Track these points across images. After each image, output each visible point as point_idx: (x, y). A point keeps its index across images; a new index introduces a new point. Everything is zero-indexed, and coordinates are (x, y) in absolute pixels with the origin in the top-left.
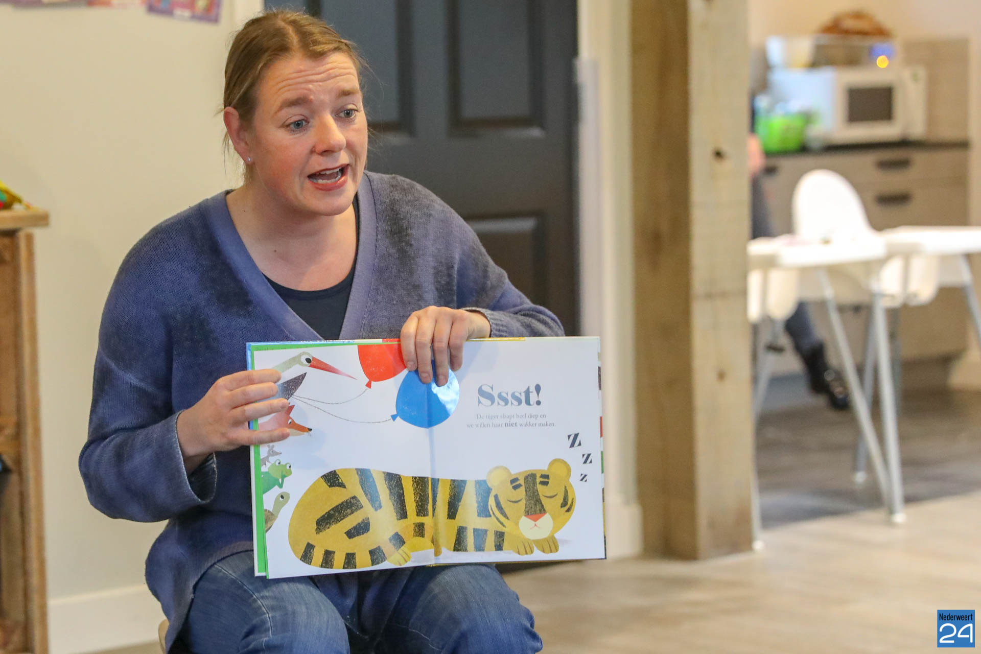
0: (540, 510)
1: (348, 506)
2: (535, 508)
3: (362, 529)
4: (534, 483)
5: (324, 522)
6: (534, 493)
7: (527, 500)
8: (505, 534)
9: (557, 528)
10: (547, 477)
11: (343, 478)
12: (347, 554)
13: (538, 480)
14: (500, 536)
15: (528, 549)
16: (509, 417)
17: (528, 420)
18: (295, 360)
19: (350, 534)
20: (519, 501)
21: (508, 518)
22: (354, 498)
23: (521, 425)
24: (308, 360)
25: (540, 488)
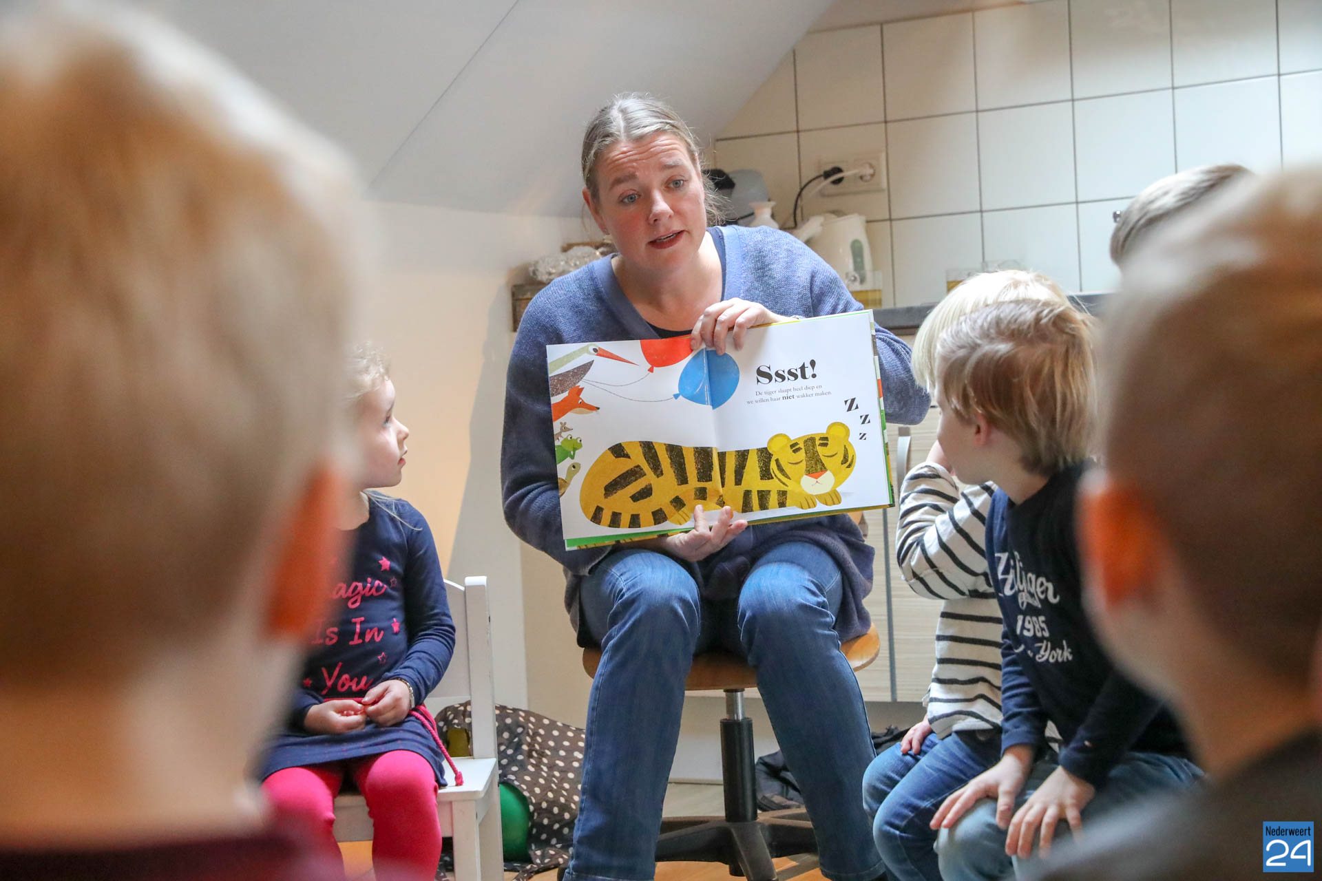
0: (821, 469)
1: (635, 473)
3: (646, 493)
4: (814, 446)
5: (611, 488)
6: (814, 454)
7: (807, 461)
8: (788, 492)
9: (838, 483)
10: (826, 439)
11: (628, 450)
12: (632, 515)
13: (818, 442)
14: (783, 494)
15: (811, 504)
16: (787, 391)
17: (804, 392)
19: (636, 498)
20: (801, 461)
21: (789, 478)
22: (638, 466)
23: (798, 397)
24: (595, 350)
25: (820, 449)
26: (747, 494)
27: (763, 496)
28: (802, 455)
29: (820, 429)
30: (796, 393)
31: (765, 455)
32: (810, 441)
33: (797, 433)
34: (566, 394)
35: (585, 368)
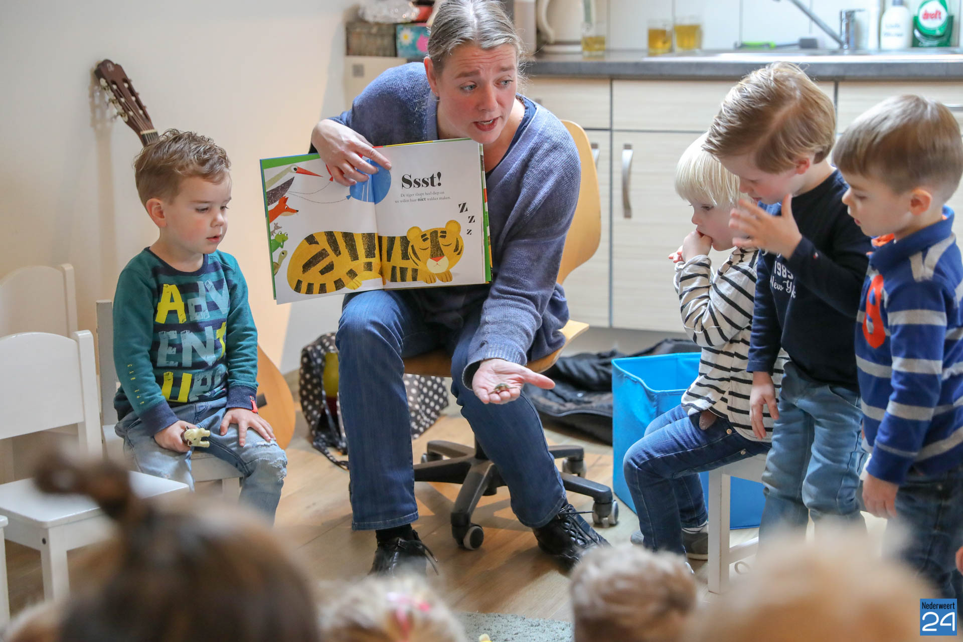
0: (440, 254)
1: (322, 255)
2: (437, 253)
3: (329, 268)
4: (437, 237)
5: (307, 266)
6: (436, 243)
7: (432, 248)
8: (419, 270)
9: (451, 266)
10: (445, 232)
11: (317, 239)
12: (321, 284)
13: (439, 234)
14: (415, 271)
15: (433, 280)
16: (421, 195)
17: (432, 196)
18: (288, 170)
19: (323, 272)
20: (427, 248)
21: (420, 260)
22: (324, 249)
23: (428, 199)
24: (295, 169)
25: (440, 239)
27: (403, 271)
28: (428, 243)
29: (440, 225)
30: (426, 197)
31: (405, 241)
32: (434, 233)
33: (426, 227)
34: (277, 203)
35: (289, 183)
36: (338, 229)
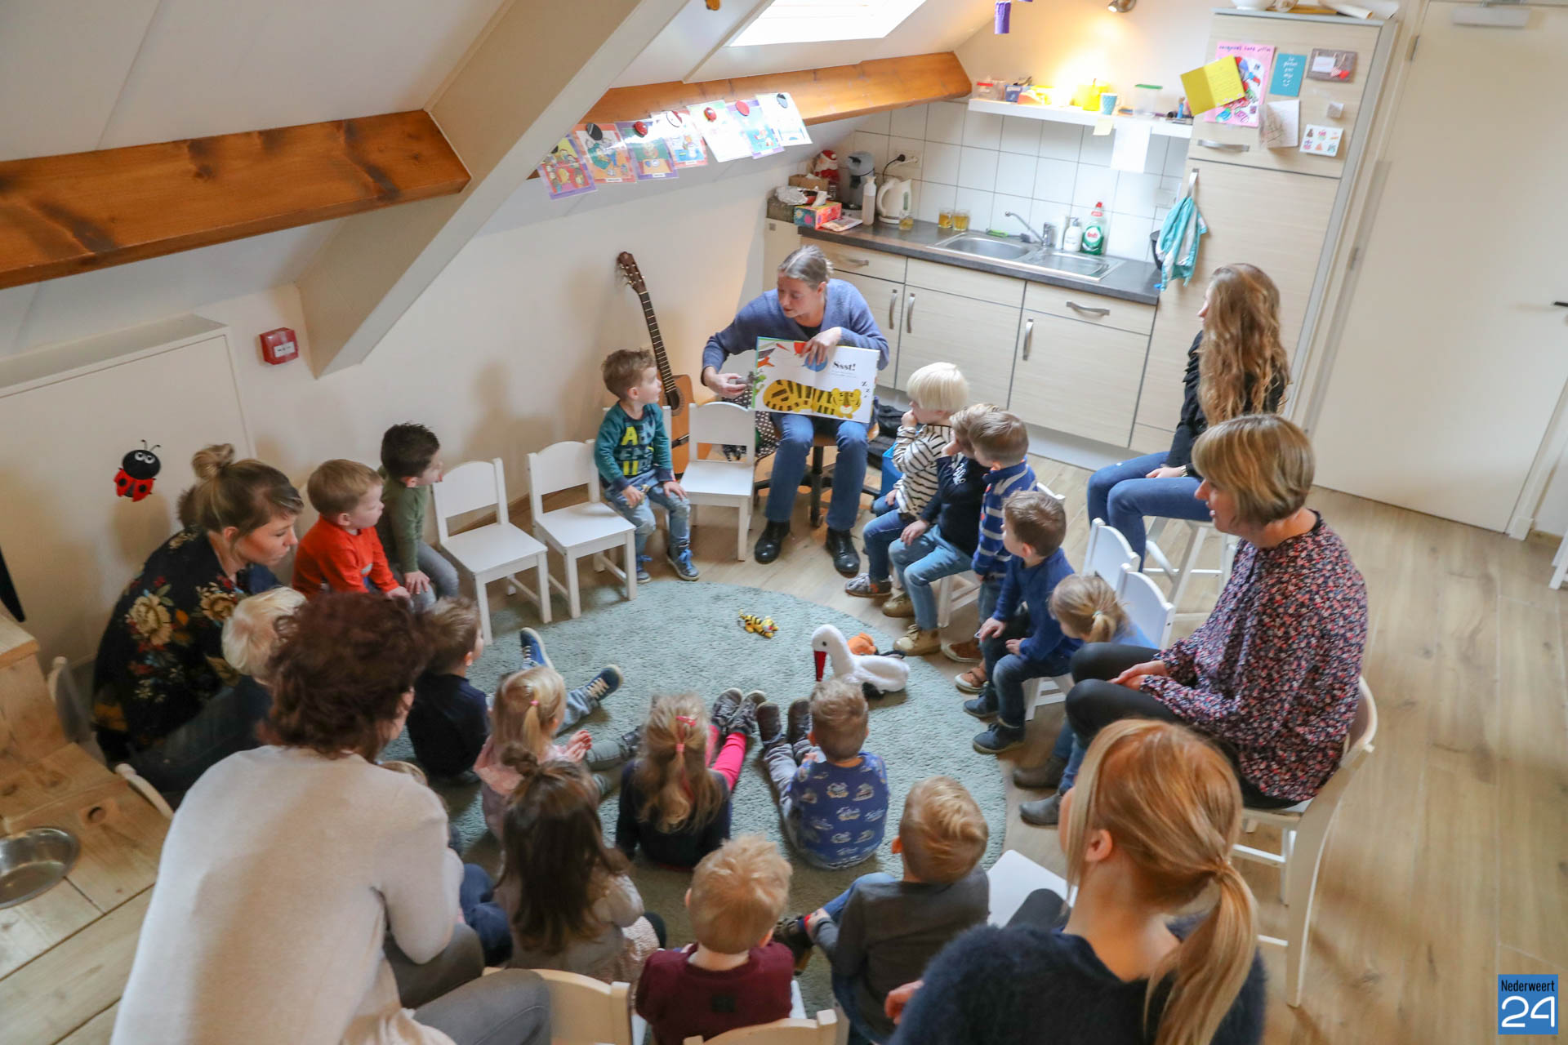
26: (821, 407)
27: (826, 409)
28: (843, 398)
29: (852, 391)
30: (846, 375)
31: (830, 395)
32: (847, 393)
33: (843, 390)
35: (772, 350)
36: (795, 381)
